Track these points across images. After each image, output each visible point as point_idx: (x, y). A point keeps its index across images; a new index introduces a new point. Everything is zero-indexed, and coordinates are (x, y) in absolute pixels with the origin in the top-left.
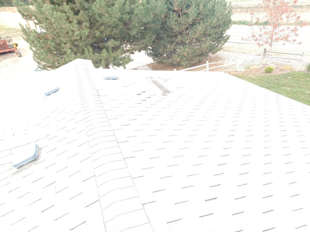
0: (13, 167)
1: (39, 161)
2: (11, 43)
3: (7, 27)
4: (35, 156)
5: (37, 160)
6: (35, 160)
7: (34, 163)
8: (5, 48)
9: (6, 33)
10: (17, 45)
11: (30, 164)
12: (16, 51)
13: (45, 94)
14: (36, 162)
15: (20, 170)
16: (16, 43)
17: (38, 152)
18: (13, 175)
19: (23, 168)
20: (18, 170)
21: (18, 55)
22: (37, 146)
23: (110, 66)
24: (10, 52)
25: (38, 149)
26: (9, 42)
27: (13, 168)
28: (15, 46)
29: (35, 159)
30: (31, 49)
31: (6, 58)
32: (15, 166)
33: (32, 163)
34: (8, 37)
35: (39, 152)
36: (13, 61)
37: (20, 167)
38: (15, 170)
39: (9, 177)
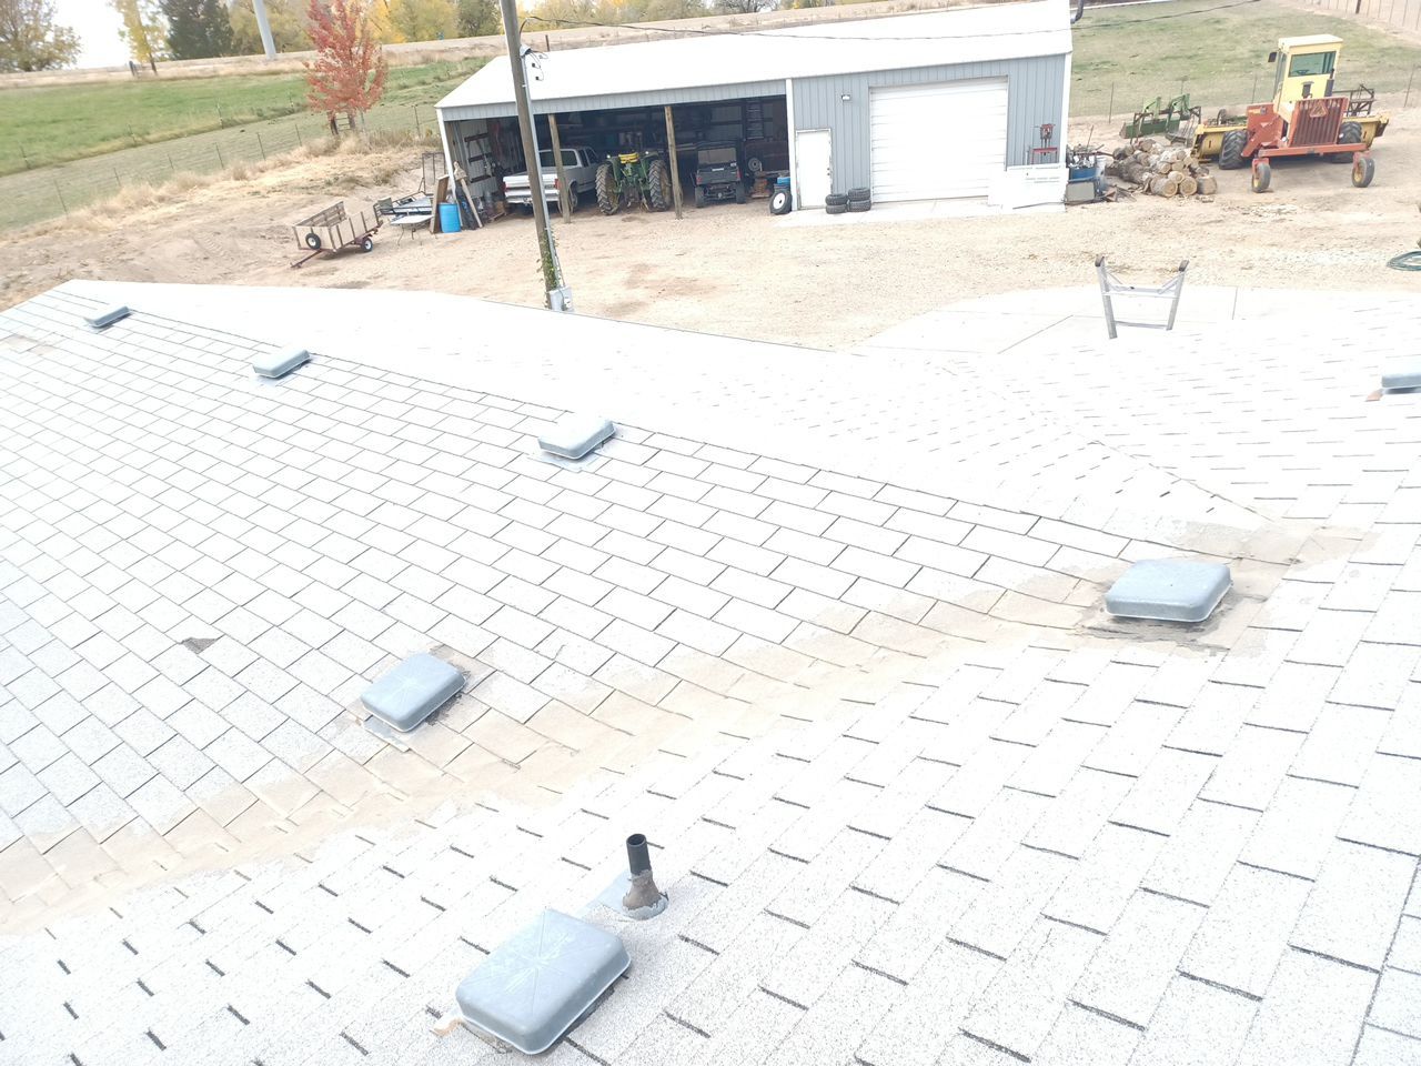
0: (1104, 606)
1: (1204, 639)
2: (1362, 117)
3: (1385, 43)
4: (1199, 610)
5: (1195, 631)
6: (1189, 626)
7: (1180, 633)
8: (1321, 138)
9: (1367, 70)
10: (1380, 129)
11: (1164, 629)
12: (1360, 157)
13: (1386, 382)
14: (1190, 636)
15: (1117, 629)
16: (1383, 121)
17: (1218, 606)
18: (1090, 631)
19: (1132, 627)
20: (1114, 626)
21: (1358, 179)
22: (1227, 579)
24: (1331, 158)
25: (1226, 595)
26: (1354, 113)
27: (1102, 610)
28: (1371, 131)
29: (1190, 623)
31: (1298, 183)
32: (1112, 606)
33: (1171, 631)
34: (1363, 88)
35: (1222, 608)
36: (1316, 200)
37: (1128, 620)
38: (1103, 618)
39: (1074, 632)
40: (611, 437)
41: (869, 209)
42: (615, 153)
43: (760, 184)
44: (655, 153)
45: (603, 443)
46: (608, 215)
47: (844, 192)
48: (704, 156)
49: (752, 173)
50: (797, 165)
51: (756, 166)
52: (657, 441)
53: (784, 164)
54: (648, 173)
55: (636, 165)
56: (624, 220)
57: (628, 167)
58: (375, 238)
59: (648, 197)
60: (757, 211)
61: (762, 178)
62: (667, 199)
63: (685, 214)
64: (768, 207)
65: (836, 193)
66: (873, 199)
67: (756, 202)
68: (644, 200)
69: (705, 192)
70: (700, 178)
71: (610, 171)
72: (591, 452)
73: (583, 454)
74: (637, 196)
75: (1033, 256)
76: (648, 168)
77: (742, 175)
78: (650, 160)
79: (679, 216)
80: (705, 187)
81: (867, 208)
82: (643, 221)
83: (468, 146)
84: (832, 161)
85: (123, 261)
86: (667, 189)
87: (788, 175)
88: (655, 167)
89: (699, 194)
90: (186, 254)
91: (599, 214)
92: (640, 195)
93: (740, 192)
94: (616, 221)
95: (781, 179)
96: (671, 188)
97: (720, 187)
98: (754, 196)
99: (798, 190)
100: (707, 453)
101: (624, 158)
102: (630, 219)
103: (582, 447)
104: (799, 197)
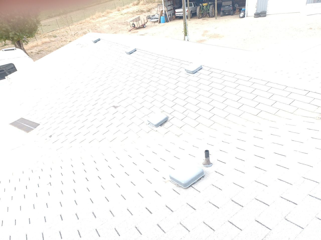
40: (201, 69)
41: (266, 16)
42: (202, 3)
43: (237, 10)
44: (212, 3)
45: (199, 70)
46: (199, 18)
47: (259, 12)
48: (223, 4)
49: (235, 8)
50: (247, 5)
51: (237, 6)
52: (212, 70)
53: (244, 5)
54: (209, 8)
55: (207, 6)
56: (202, 20)
57: (205, 7)
58: (146, 25)
59: (209, 14)
60: (236, 17)
61: (238, 9)
62: (213, 14)
63: (217, 18)
64: (239, 16)
65: (257, 12)
66: (267, 14)
67: (236, 15)
68: (208, 15)
69: (223, 12)
70: (222, 9)
71: (200, 8)
72: (196, 72)
73: (194, 72)
74: (206, 14)
75: (311, 28)
76: (210, 7)
77: (233, 8)
78: (210, 5)
79: (216, 19)
80: (223, 11)
81: (265, 16)
82: (207, 20)
83: (168, 3)
84: (257, 4)
85: (96, 29)
86: (214, 12)
87: (245, 8)
88: (211, 6)
89: (221, 13)
90: (108, 28)
91: (197, 18)
92: (207, 13)
93: (232, 12)
95: (243, 9)
96: (215, 12)
97: (227, 11)
98: (235, 13)
100: (224, 73)
101: (204, 4)
102: (204, 20)
103: (195, 71)
104: (247, 13)
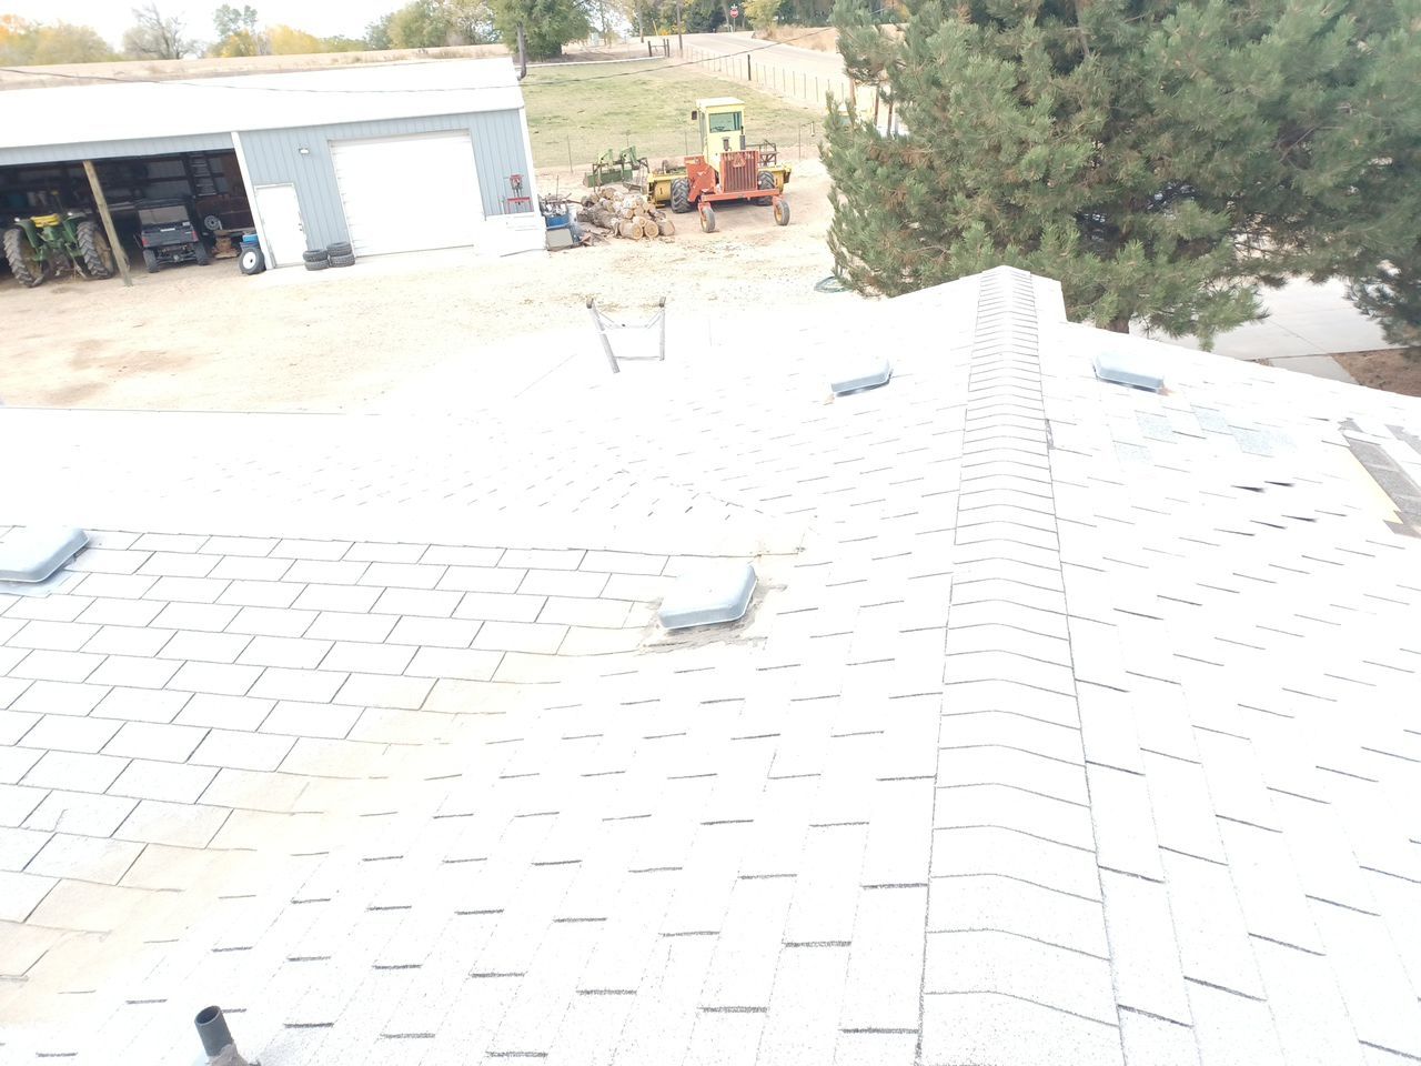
0: (659, 622)
1: (745, 633)
2: (771, 167)
3: (776, 105)
4: (736, 608)
5: (737, 627)
6: (732, 624)
7: (726, 633)
8: (745, 185)
9: (767, 128)
10: (786, 177)
11: (712, 632)
12: (777, 200)
13: (834, 387)
14: (735, 633)
15: (674, 641)
16: (788, 171)
17: (750, 602)
18: (651, 649)
19: (685, 637)
20: (670, 639)
21: (779, 219)
22: (753, 576)
23: (1131, 324)
24: (756, 202)
25: (754, 590)
26: (766, 163)
27: (658, 627)
28: (780, 178)
29: (732, 621)
30: (833, 199)
31: (736, 223)
32: (666, 621)
33: (717, 632)
34: (767, 143)
35: (754, 603)
36: (753, 237)
37: (681, 629)
38: (660, 634)
39: (638, 652)
40: (85, 548)
41: (353, 263)
42: (28, 212)
43: (224, 244)
44: (81, 214)
45: (75, 556)
46: (31, 287)
47: (323, 247)
48: (146, 216)
49: (211, 232)
50: (262, 222)
51: (214, 224)
52: (148, 543)
53: (246, 220)
54: (76, 236)
55: (58, 229)
56: (55, 292)
57: (48, 231)
59: (81, 260)
60: (226, 272)
61: (224, 236)
62: (108, 265)
63: (135, 281)
64: (238, 266)
65: (313, 248)
66: (355, 253)
67: (222, 263)
68: (78, 268)
69: (156, 255)
70: (147, 240)
71: (23, 237)
72: (61, 569)
73: (49, 573)
74: (67, 263)
75: (528, 301)
76: (75, 231)
77: (199, 233)
78: (76, 222)
79: (128, 283)
80: (155, 250)
81: (351, 262)
82: (81, 291)
84: (302, 216)
86: (106, 254)
87: (255, 232)
88: (85, 231)
89: (149, 257)
91: (17, 286)
92: (71, 261)
93: (200, 253)
94: (43, 294)
95: (246, 237)
96: (111, 252)
97: (175, 248)
98: (219, 256)
99: (270, 248)
100: (217, 546)
101: (40, 221)
102: (62, 291)
103: (46, 566)
104: (272, 255)
